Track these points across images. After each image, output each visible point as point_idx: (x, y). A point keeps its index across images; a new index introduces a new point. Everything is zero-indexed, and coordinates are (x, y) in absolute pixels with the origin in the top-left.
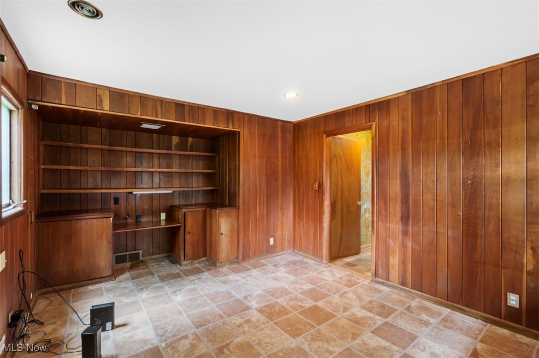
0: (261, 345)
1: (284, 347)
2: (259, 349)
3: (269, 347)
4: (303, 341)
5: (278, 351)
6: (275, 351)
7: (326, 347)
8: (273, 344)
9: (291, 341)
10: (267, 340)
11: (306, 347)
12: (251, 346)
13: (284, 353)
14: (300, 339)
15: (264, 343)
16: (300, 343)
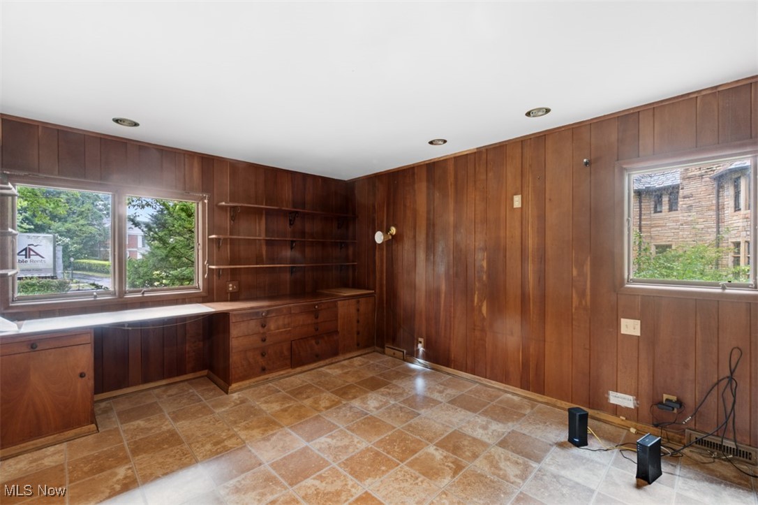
0: (412, 476)
1: (380, 477)
2: (412, 471)
3: (399, 476)
4: (353, 490)
5: (387, 471)
6: (392, 471)
7: (324, 484)
8: (396, 479)
9: (371, 488)
10: (406, 485)
11: (351, 480)
12: (423, 474)
13: (379, 470)
14: (358, 492)
15: (409, 480)
16: (358, 485)
